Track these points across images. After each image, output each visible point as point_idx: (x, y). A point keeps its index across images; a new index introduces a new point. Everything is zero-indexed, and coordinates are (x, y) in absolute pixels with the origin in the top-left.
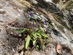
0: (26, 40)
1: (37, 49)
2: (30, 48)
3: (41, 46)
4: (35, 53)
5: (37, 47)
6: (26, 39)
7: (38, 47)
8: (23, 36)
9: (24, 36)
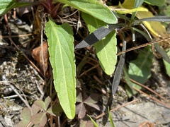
0: (43, 61)
1: (136, 87)
2: (92, 103)
3: (155, 63)
4: (129, 115)
5: (133, 77)
6: (40, 51)
7: (139, 73)
8: (16, 40)
9: (23, 36)
